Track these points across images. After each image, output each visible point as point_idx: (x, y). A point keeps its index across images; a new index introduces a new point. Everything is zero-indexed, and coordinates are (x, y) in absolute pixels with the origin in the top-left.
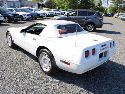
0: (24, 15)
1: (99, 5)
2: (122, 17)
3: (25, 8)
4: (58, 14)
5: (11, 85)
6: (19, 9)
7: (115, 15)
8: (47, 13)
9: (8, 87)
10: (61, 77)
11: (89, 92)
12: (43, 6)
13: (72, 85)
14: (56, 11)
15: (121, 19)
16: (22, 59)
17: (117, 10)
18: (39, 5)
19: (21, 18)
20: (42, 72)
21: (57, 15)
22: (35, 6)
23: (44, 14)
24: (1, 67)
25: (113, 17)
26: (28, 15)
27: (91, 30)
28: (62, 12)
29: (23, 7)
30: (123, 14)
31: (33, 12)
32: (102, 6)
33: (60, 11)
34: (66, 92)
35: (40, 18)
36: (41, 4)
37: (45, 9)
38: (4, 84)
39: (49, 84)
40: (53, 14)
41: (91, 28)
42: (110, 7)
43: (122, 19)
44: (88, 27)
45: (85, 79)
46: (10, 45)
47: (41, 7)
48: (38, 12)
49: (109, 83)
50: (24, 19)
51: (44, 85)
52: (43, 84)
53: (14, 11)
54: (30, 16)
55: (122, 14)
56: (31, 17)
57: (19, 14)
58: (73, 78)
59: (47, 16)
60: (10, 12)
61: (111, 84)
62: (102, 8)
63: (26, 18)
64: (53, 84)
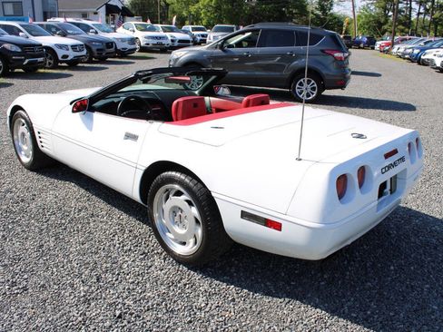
0: (61, 46)
1: (323, 8)
2: (406, 49)
3: (61, 20)
4: (180, 41)
5: (58, 315)
6: (39, 25)
7: (379, 43)
8: (142, 37)
9: (48, 323)
10: (237, 271)
11: (349, 323)
12: (126, 13)
13: (282, 300)
14: (172, 30)
15: (402, 56)
16: (80, 210)
17: (385, 27)
18: (111, 10)
19: (51, 59)
20: (165, 259)
21: (176, 44)
22: (96, 13)
23: (133, 41)
24: (7, 246)
25: (373, 48)
26: (74, 47)
27: (308, 95)
28: (196, 33)
29: (52, 19)
30: (406, 40)
31: (91, 35)
32: (331, 11)
33: (186, 32)
34: (267, 327)
35: (119, 58)
36: (116, 7)
37: (133, 23)
38: (29, 312)
39: (201, 301)
40: (164, 42)
41: (309, 90)
42: (359, 16)
43: (406, 56)
44: (297, 86)
45: (325, 276)
46: (26, 159)
47: (117, 16)
48: (111, 36)
49: (412, 287)
50: (62, 62)
51: (180, 307)
52: (179, 302)
53: (21, 34)
54: (80, 51)
55: (402, 40)
56: (84, 52)
57: (43, 45)
58: (283, 274)
59: (143, 49)
60: (7, 37)
61: (419, 289)
62: (334, 17)
63: (69, 59)
64: (214, 302)
